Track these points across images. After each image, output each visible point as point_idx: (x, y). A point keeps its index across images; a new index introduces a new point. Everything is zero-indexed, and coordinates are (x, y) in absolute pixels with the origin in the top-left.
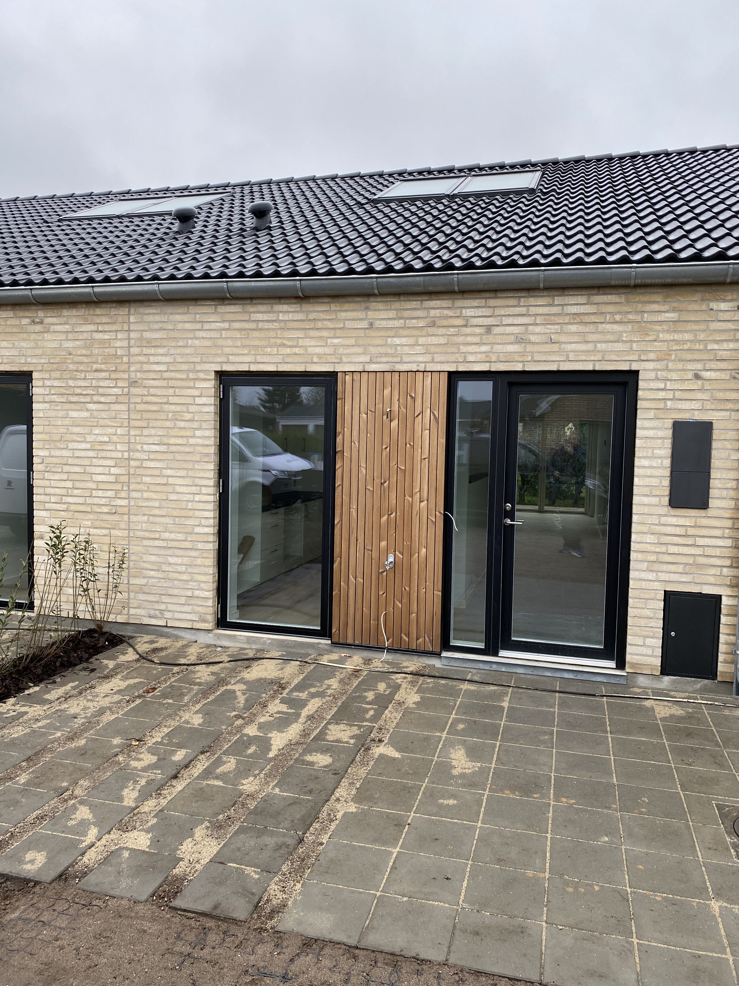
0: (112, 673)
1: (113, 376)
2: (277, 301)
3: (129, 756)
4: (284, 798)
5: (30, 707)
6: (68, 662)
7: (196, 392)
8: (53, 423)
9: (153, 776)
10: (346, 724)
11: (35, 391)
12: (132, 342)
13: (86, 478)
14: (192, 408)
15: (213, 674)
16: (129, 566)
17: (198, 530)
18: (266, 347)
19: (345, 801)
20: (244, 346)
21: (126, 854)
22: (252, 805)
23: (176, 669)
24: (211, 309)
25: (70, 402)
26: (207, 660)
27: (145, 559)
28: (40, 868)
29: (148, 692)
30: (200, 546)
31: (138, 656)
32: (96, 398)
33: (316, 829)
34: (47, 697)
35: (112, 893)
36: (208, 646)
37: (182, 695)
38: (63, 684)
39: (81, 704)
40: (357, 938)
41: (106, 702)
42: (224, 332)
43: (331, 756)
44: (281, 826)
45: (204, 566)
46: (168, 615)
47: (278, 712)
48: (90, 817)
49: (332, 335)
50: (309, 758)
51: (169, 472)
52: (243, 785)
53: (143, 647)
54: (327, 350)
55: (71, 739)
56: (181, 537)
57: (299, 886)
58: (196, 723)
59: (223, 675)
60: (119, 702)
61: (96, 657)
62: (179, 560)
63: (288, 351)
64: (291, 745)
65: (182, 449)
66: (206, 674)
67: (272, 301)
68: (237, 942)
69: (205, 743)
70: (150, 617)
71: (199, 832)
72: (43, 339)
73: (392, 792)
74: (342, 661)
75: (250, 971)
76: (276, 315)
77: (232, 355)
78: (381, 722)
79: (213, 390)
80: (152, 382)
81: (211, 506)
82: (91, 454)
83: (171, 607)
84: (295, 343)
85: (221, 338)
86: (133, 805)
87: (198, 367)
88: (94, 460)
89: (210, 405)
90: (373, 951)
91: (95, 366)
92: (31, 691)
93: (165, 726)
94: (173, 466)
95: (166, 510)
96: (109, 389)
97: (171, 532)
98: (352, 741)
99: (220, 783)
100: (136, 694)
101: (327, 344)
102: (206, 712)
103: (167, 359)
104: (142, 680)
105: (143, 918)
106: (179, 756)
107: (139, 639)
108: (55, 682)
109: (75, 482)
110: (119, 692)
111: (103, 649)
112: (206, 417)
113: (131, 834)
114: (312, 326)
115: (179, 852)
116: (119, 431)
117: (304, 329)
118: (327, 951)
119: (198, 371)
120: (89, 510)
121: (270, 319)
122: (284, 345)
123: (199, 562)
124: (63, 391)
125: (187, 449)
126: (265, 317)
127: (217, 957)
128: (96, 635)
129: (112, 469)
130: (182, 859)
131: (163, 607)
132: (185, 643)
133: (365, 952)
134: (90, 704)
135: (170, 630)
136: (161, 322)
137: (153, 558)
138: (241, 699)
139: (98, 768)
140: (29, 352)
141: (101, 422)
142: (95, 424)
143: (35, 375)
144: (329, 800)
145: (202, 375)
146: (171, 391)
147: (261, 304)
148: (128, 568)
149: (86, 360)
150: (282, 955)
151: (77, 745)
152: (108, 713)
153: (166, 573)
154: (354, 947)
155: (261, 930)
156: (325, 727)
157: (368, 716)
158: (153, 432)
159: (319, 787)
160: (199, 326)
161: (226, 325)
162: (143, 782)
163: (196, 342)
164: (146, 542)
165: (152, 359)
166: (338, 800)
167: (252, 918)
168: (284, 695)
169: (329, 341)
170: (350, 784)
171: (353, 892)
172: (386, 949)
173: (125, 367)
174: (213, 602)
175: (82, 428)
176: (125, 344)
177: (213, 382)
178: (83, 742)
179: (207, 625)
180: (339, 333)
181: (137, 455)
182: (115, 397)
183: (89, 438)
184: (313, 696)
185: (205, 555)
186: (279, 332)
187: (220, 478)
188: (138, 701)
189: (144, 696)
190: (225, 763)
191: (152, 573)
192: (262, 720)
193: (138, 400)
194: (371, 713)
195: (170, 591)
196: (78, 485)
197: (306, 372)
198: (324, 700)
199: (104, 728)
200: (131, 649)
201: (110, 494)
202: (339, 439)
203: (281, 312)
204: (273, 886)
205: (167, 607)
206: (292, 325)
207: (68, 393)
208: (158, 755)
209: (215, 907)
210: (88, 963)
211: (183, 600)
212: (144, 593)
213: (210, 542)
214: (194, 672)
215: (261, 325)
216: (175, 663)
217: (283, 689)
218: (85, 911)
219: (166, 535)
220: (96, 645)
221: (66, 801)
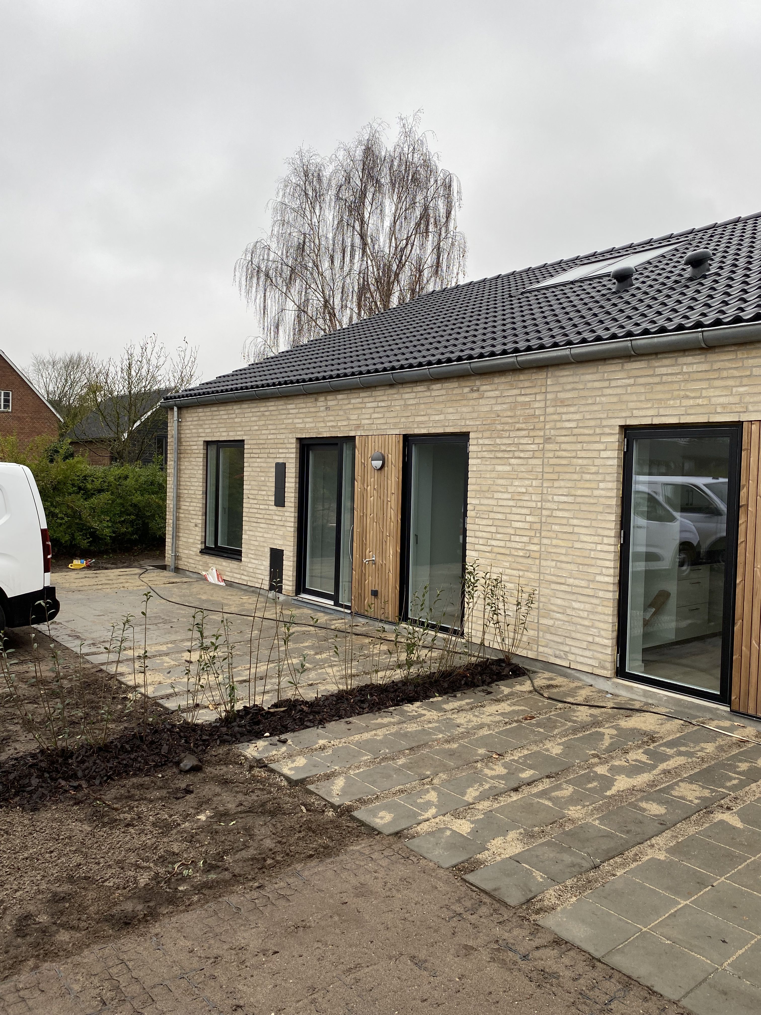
0: (504, 698)
1: (532, 434)
2: (681, 354)
3: (487, 765)
4: (600, 830)
5: (429, 711)
6: (472, 682)
7: (602, 447)
8: (483, 476)
9: (497, 784)
10: (700, 785)
11: (471, 448)
12: (548, 403)
13: (507, 524)
14: (597, 462)
15: (591, 715)
16: (539, 607)
17: (599, 578)
18: (669, 399)
19: (659, 849)
20: (648, 400)
21: (448, 833)
22: (568, 827)
23: (560, 705)
24: (618, 367)
25: (497, 458)
26: (592, 703)
27: (552, 602)
28: (385, 824)
29: (526, 719)
30: (601, 594)
31: (532, 688)
32: (517, 454)
33: (616, 862)
34: (445, 706)
35: (425, 855)
36: (600, 691)
37: (555, 727)
38: (461, 699)
39: (468, 717)
40: (603, 954)
41: (486, 720)
42: (629, 388)
43: (666, 808)
44: (584, 850)
45: (604, 614)
46: (571, 657)
47: (636, 760)
48: (436, 800)
49: (738, 384)
50: (644, 805)
51: (575, 522)
52: (569, 810)
53: (540, 681)
54: (732, 400)
55: (448, 742)
56: (583, 583)
57: (575, 899)
58: (554, 753)
59: (601, 719)
60: (498, 722)
61: (497, 683)
62: (581, 606)
63: (691, 402)
64: (632, 790)
65: (587, 500)
66: (585, 714)
67: (676, 354)
68: (501, 920)
69: (554, 770)
70: (556, 657)
71: (512, 835)
72: (478, 405)
73: (712, 855)
74: (731, 729)
75: (500, 942)
76: (680, 367)
77: (636, 409)
78: (741, 793)
79: (617, 443)
80: (563, 438)
81: (611, 556)
82: (511, 503)
83: (574, 650)
84: (698, 394)
85: (626, 393)
86: (471, 800)
87: (605, 423)
88: (513, 509)
89: (614, 458)
90: (613, 969)
91: (518, 426)
92: (435, 699)
93: (528, 749)
94: (579, 516)
95: (571, 557)
96: (528, 446)
97: (575, 579)
98: (696, 801)
99: (550, 804)
100: (516, 719)
101: (732, 393)
102: (567, 746)
103: (577, 417)
104: (526, 709)
105: (440, 879)
106: (527, 774)
107: (540, 675)
108: (455, 696)
109: (499, 528)
110: (502, 714)
111: (507, 677)
112: (610, 470)
113: (459, 821)
114: (716, 376)
115: (489, 844)
116: (535, 483)
117: (708, 379)
118: (572, 953)
119: (604, 426)
120: (508, 553)
121: (674, 372)
122: (687, 397)
123: (600, 609)
124: (492, 448)
125: (592, 501)
126: (670, 370)
127: (480, 923)
128: (504, 665)
129: (528, 517)
130: (488, 849)
131: (567, 649)
132: (580, 684)
133: (605, 967)
134: (474, 719)
135: (573, 672)
136: (573, 383)
137: (559, 602)
138: (607, 742)
139: (458, 768)
140: (468, 416)
141: (521, 475)
142: (515, 477)
143: (471, 435)
144: (642, 843)
145: (607, 430)
146: (579, 446)
147: (666, 358)
148: (538, 608)
149: (510, 421)
150: (532, 942)
151: (450, 747)
152: (486, 728)
153: (570, 617)
154: (597, 959)
155: (523, 918)
156: (677, 784)
157: (728, 784)
158: (562, 484)
159: (639, 830)
160: (606, 384)
161: (632, 381)
162: (487, 786)
163: (604, 399)
164: (554, 586)
165: (564, 417)
166: (652, 846)
167: (521, 908)
168: (651, 747)
169: (734, 390)
170: (673, 836)
171: (620, 920)
172: (625, 971)
173: (541, 425)
174: (612, 650)
175: (505, 480)
176: (542, 404)
177: (617, 436)
178: (455, 746)
179: (606, 672)
180: (745, 381)
181: (548, 505)
182: (531, 453)
183: (511, 489)
184: (680, 754)
185: (605, 603)
186: (683, 384)
187: (621, 529)
188: (515, 724)
189: (521, 722)
190: (562, 789)
191: (558, 616)
192: (617, 763)
193: (551, 455)
194: (735, 782)
195: (574, 635)
196: (501, 530)
197: (709, 422)
198: (690, 760)
199: (477, 740)
200: (529, 682)
201: (525, 539)
202: (743, 493)
203: (685, 364)
204: (551, 892)
205: (570, 649)
206: (695, 376)
207: (495, 449)
208: (509, 770)
209: (495, 890)
210: (388, 893)
211: (584, 645)
212: (551, 633)
213: (610, 591)
214: (574, 711)
215: (665, 378)
216: (562, 700)
217: (654, 742)
218: (402, 861)
219: (571, 581)
220: (500, 673)
221: (424, 784)
